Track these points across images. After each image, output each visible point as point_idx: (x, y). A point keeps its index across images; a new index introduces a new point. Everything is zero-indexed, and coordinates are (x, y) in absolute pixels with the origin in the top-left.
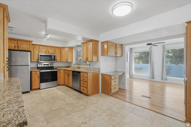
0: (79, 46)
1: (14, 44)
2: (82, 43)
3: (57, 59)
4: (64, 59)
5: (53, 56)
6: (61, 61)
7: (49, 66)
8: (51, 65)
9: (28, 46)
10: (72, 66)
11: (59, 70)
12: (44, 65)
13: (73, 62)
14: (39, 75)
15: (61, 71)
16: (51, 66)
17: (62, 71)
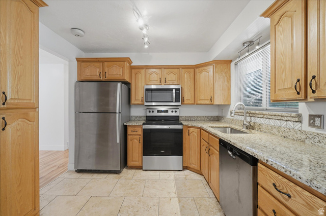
0: (251, 43)
1: (98, 70)
2: (265, 14)
3: (185, 99)
4: (203, 98)
5: (174, 91)
6: (195, 103)
7: (170, 114)
8: (172, 112)
9: (121, 70)
10: (229, 116)
11: (188, 127)
12: (159, 111)
13: (229, 105)
14: (141, 137)
15: (191, 130)
16: (174, 114)
17: (194, 133)
